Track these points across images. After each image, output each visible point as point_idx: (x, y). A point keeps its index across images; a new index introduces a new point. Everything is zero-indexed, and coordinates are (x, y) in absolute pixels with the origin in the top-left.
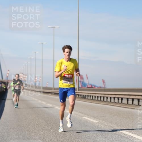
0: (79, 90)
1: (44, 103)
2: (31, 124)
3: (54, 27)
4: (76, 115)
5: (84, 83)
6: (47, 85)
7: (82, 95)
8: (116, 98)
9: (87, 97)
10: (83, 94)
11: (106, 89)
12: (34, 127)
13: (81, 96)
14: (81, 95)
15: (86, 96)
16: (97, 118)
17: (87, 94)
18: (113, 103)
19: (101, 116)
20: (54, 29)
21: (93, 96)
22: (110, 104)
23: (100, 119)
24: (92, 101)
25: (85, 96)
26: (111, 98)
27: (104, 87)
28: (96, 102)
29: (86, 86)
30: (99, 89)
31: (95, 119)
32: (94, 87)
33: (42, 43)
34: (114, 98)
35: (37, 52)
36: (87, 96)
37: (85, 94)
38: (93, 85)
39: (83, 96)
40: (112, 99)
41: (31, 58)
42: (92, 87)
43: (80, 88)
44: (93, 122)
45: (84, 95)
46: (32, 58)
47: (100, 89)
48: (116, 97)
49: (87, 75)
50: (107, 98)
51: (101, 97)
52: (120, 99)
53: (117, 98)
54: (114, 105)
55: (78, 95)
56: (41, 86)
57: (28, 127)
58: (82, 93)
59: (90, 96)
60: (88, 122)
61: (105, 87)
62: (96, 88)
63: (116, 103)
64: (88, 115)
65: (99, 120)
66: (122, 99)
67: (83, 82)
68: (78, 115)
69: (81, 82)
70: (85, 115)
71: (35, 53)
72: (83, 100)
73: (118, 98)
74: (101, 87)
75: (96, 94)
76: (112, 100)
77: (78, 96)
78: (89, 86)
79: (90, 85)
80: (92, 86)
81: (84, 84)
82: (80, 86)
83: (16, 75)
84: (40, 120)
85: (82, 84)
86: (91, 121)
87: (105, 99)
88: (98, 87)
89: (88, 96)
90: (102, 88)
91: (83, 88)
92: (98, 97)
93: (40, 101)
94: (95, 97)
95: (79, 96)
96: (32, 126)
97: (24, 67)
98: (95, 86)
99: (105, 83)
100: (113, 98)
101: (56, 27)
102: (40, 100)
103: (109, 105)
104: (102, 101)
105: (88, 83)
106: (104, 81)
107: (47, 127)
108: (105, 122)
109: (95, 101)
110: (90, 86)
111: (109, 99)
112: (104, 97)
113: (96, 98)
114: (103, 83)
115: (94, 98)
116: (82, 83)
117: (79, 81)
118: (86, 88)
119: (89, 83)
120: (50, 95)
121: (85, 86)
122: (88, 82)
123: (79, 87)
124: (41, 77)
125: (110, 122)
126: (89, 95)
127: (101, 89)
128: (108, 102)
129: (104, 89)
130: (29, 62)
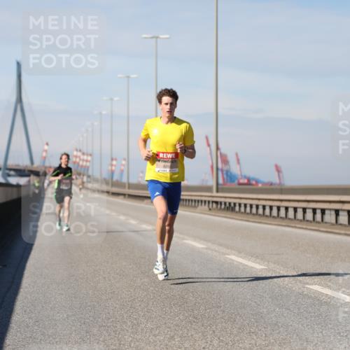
0: (217, 191)
1: (133, 222)
2: (102, 273)
3: (157, 37)
4: (210, 252)
5: (231, 173)
6: (140, 179)
7: (225, 203)
8: (307, 210)
9: (237, 208)
10: (228, 200)
11: (283, 187)
12: (110, 280)
13: (223, 206)
14: (223, 203)
15: (235, 204)
16: (262, 259)
17: (237, 201)
18: (301, 221)
19: (272, 254)
20: (156, 42)
21: (251, 206)
22: (293, 225)
23: (268, 262)
24: (251, 216)
25: (232, 205)
26: (295, 209)
27: (280, 184)
28: (260, 221)
29: (236, 182)
30: (268, 187)
31: (258, 260)
32: (254, 182)
33: (128, 77)
34: (304, 210)
35: (116, 99)
36: (237, 205)
37: (233, 201)
38: (254, 179)
39: (228, 204)
40: (300, 212)
41: (101, 114)
42: (249, 184)
43: (219, 186)
44: (252, 267)
45: (230, 203)
46: (104, 112)
47: (270, 188)
48: (309, 208)
49: (237, 155)
50: (287, 208)
51: (271, 208)
52: (319, 212)
53: (311, 211)
54: (304, 227)
55: (217, 203)
56: (124, 180)
57: (95, 280)
58: (226, 197)
59: (245, 205)
60: (241, 267)
61: (282, 182)
62: (260, 185)
63: (307, 221)
64: (239, 252)
65: (266, 263)
66: (323, 211)
67: (227, 172)
68: (216, 251)
69: (222, 170)
70: (233, 252)
71: (112, 99)
72: (229, 214)
73: (314, 211)
74: (271, 184)
75: (259, 199)
76: (300, 214)
77: (214, 205)
78: (242, 181)
79: (245, 177)
80: (249, 180)
81: (230, 177)
82: (221, 181)
83: (62, 155)
84: (124, 264)
85: (225, 176)
86: (246, 265)
87: (283, 212)
88: (264, 184)
89: (240, 205)
90: (275, 184)
91: (229, 185)
92: (264, 207)
93: (122, 218)
94: (257, 207)
95: (219, 206)
96: (105, 278)
97: (85, 135)
98: (257, 182)
99: (281, 175)
100: (301, 210)
101: (161, 36)
102: (124, 214)
103: (292, 227)
104: (274, 217)
105: (239, 173)
106: (278, 169)
107: (141, 279)
108: (282, 268)
109: (257, 217)
110: (246, 181)
111: (291, 212)
112: (279, 208)
113: (261, 211)
114: (276, 173)
115: (254, 210)
116: (225, 172)
117: (217, 169)
118: (235, 185)
119: (243, 174)
120: (147, 204)
121: (234, 181)
122: (240, 170)
123: (217, 184)
124: (125, 159)
125: (294, 269)
126: (243, 201)
127: (272, 187)
128: (289, 219)
129: (279, 187)
130: (96, 124)
